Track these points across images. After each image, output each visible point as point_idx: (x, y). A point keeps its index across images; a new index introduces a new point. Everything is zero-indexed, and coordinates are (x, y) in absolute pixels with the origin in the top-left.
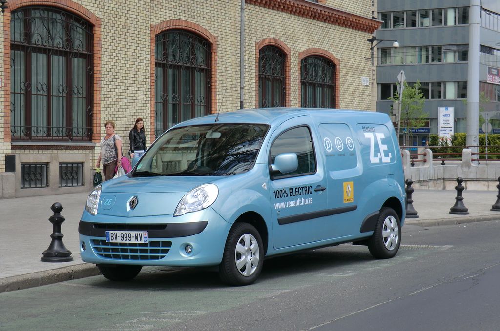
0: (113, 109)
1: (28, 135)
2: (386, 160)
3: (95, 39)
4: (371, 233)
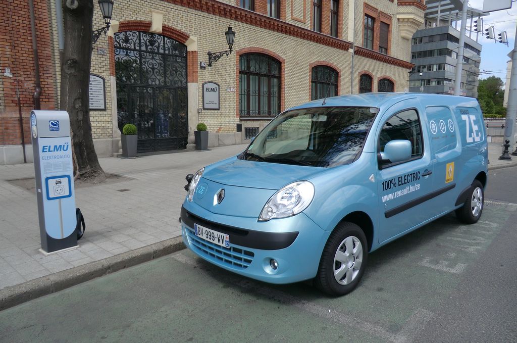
1: (249, 114)
2: (477, 139)
3: (282, 69)
4: (462, 205)
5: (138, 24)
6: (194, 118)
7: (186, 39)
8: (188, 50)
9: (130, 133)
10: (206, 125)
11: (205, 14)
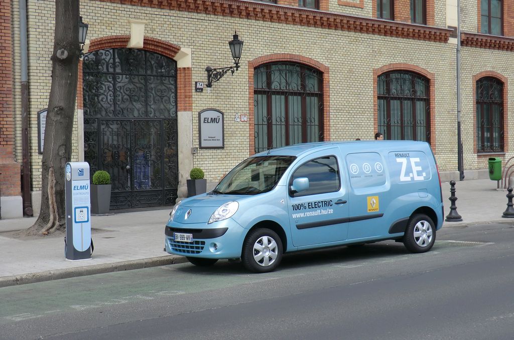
0: (341, 133)
2: (419, 178)
3: (324, 82)
4: (402, 234)
5: (113, 40)
6: (187, 161)
7: (176, 53)
8: (178, 67)
9: (101, 182)
10: (204, 171)
11: (203, 16)
